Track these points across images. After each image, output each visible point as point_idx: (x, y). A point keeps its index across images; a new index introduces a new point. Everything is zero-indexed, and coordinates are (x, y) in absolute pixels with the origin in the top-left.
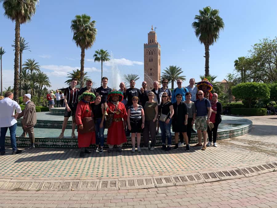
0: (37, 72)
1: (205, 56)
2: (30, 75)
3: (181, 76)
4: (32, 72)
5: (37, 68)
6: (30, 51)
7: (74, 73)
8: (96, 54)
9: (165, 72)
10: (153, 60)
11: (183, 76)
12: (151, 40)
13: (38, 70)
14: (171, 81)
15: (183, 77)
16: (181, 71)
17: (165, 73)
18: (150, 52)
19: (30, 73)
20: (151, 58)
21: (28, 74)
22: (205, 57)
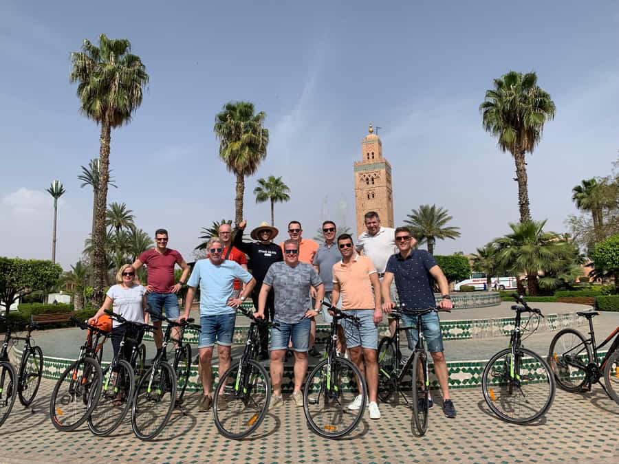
0: (130, 230)
1: (516, 177)
2: (113, 236)
3: (449, 226)
4: (118, 230)
5: (129, 222)
6: (116, 187)
7: (214, 229)
8: (260, 186)
9: (410, 219)
10: (376, 195)
11: (452, 228)
12: (368, 154)
13: (131, 226)
14: (425, 239)
15: (454, 230)
16: (446, 217)
17: (410, 222)
18: (367, 179)
19: (114, 233)
20: (370, 192)
21: (110, 234)
22: (516, 180)
